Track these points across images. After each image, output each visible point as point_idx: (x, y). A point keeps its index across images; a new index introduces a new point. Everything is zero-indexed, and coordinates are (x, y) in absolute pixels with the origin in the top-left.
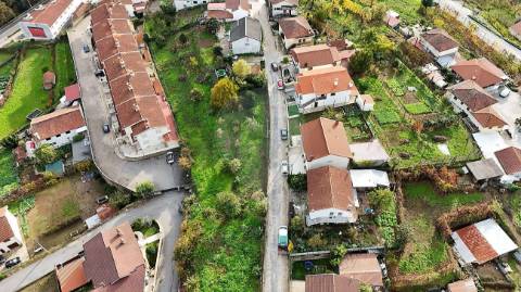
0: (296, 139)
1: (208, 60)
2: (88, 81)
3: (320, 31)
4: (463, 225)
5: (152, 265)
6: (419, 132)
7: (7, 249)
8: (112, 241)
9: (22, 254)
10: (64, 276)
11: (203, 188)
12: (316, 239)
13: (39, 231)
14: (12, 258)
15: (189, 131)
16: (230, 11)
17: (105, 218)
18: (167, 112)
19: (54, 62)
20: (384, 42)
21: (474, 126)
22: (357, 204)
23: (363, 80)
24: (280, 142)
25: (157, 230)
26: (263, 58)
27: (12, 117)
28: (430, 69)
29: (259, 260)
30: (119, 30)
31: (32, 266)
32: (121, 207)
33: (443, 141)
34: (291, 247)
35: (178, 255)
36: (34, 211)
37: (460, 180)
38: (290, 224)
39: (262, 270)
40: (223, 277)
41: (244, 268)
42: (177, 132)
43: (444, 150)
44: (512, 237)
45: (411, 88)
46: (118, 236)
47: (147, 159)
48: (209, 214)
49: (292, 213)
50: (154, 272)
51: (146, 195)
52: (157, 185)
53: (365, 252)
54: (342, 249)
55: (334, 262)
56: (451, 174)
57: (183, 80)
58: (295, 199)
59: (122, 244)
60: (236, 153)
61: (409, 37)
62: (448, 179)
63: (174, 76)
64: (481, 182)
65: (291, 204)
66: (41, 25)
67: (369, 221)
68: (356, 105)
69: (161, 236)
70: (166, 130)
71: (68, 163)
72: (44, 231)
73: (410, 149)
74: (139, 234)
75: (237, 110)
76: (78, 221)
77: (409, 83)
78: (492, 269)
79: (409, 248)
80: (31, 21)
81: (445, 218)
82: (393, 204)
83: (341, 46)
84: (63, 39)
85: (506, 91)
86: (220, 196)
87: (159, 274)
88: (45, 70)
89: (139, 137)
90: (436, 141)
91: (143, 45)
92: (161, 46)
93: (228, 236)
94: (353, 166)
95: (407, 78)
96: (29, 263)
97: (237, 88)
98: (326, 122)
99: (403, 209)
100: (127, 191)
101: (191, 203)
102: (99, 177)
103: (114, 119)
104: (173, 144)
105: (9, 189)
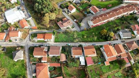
10: (65, 19)
13: (74, 14)
16: (136, 30)
17: (76, 22)
22: (76, 57)
26: (119, 40)
36: (77, 13)
40: (63, 37)
41: (64, 40)
53: (67, 59)
55: (64, 52)
68: (105, 60)
71: (87, 14)
73: (94, 73)
96: (68, 15)
99: (77, 68)
105: (81, 8)
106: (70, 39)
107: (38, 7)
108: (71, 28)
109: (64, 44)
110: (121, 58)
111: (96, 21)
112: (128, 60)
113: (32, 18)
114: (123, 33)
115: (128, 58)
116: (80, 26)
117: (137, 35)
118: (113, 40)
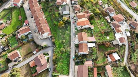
0: (77, 36)
1: (57, 15)
2: (30, 19)
3: (83, 8)
4: (110, 54)
5: (48, 62)
6: (103, 34)
7: (18, 58)
8: (40, 58)
9: (21, 59)
10: (31, 64)
11: (57, 46)
12: (80, 58)
13: (24, 54)
14: (19, 60)
15: (54, 33)
16: (62, 2)
17: (37, 52)
18: (48, 28)
19: (20, 13)
20: (98, 11)
21: (115, 32)
22: (88, 50)
23: (92, 21)
24: (73, 36)
25: (48, 55)
26: (70, 15)
27: (13, 27)
28: (108, 18)
29: (69, 61)
30: (36, 7)
31: (24, 62)
32: (40, 50)
33: (108, 36)
34: (75, 59)
35: (53, 61)
36: (22, 50)
37: (110, 45)
38: (75, 55)
39: (70, 64)
40: (62, 65)
41: (66, 63)
42: (51, 33)
43: (108, 38)
44: (119, 56)
45: (103, 23)
46: (41, 56)
47: (45, 39)
48: (59, 52)
49: (76, 52)
50: (48, 63)
51: (46, 47)
52: (48, 45)
53: (90, 60)
54: (85, 60)
55: (83, 62)
56: (109, 43)
57: (52, 20)
58: (76, 49)
59: (42, 58)
60: (64, 38)
61: (104, 8)
62: (108, 45)
63: (49, 19)
64: (115, 45)
65: (75, 50)
66: (16, 3)
67: (91, 54)
68: (90, 28)
69: (49, 56)
70: (49, 33)
71: (28, 39)
72: (25, 54)
73: (101, 38)
74: (45, 56)
75: (64, 28)
76: (31, 52)
77: (102, 21)
78: (115, 62)
79: (99, 59)
80: (13, 2)
81: (106, 53)
82: (96, 50)
83: (88, 12)
84: (22, 7)
85: (124, 22)
86: (61, 49)
87: (49, 64)
88: (19, 15)
89: (43, 35)
90: (107, 36)
91: (41, 10)
92: (46, 11)
93: (63, 56)
94: (88, 42)
95: (102, 20)
96: (23, 61)
97: (64, 23)
98: (83, 33)
99: (98, 51)
100: (41, 46)
101: (55, 49)
102: (35, 43)
103: (37, 29)
104: (50, 36)
105: (16, 45)
109: (72, 63)
114: (66, 10)
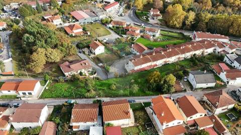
29: (65, 97)
106: (79, 93)
107: (27, 39)
108: (87, 74)
109: (61, 102)
110: (197, 129)
111: (138, 60)
112: (218, 133)
113: (12, 61)
114: (195, 76)
115: (216, 129)
116: (108, 72)
117: (228, 82)
118: (176, 92)
